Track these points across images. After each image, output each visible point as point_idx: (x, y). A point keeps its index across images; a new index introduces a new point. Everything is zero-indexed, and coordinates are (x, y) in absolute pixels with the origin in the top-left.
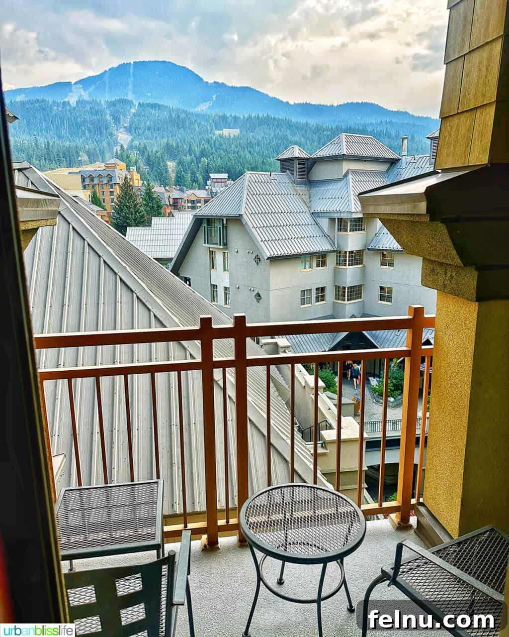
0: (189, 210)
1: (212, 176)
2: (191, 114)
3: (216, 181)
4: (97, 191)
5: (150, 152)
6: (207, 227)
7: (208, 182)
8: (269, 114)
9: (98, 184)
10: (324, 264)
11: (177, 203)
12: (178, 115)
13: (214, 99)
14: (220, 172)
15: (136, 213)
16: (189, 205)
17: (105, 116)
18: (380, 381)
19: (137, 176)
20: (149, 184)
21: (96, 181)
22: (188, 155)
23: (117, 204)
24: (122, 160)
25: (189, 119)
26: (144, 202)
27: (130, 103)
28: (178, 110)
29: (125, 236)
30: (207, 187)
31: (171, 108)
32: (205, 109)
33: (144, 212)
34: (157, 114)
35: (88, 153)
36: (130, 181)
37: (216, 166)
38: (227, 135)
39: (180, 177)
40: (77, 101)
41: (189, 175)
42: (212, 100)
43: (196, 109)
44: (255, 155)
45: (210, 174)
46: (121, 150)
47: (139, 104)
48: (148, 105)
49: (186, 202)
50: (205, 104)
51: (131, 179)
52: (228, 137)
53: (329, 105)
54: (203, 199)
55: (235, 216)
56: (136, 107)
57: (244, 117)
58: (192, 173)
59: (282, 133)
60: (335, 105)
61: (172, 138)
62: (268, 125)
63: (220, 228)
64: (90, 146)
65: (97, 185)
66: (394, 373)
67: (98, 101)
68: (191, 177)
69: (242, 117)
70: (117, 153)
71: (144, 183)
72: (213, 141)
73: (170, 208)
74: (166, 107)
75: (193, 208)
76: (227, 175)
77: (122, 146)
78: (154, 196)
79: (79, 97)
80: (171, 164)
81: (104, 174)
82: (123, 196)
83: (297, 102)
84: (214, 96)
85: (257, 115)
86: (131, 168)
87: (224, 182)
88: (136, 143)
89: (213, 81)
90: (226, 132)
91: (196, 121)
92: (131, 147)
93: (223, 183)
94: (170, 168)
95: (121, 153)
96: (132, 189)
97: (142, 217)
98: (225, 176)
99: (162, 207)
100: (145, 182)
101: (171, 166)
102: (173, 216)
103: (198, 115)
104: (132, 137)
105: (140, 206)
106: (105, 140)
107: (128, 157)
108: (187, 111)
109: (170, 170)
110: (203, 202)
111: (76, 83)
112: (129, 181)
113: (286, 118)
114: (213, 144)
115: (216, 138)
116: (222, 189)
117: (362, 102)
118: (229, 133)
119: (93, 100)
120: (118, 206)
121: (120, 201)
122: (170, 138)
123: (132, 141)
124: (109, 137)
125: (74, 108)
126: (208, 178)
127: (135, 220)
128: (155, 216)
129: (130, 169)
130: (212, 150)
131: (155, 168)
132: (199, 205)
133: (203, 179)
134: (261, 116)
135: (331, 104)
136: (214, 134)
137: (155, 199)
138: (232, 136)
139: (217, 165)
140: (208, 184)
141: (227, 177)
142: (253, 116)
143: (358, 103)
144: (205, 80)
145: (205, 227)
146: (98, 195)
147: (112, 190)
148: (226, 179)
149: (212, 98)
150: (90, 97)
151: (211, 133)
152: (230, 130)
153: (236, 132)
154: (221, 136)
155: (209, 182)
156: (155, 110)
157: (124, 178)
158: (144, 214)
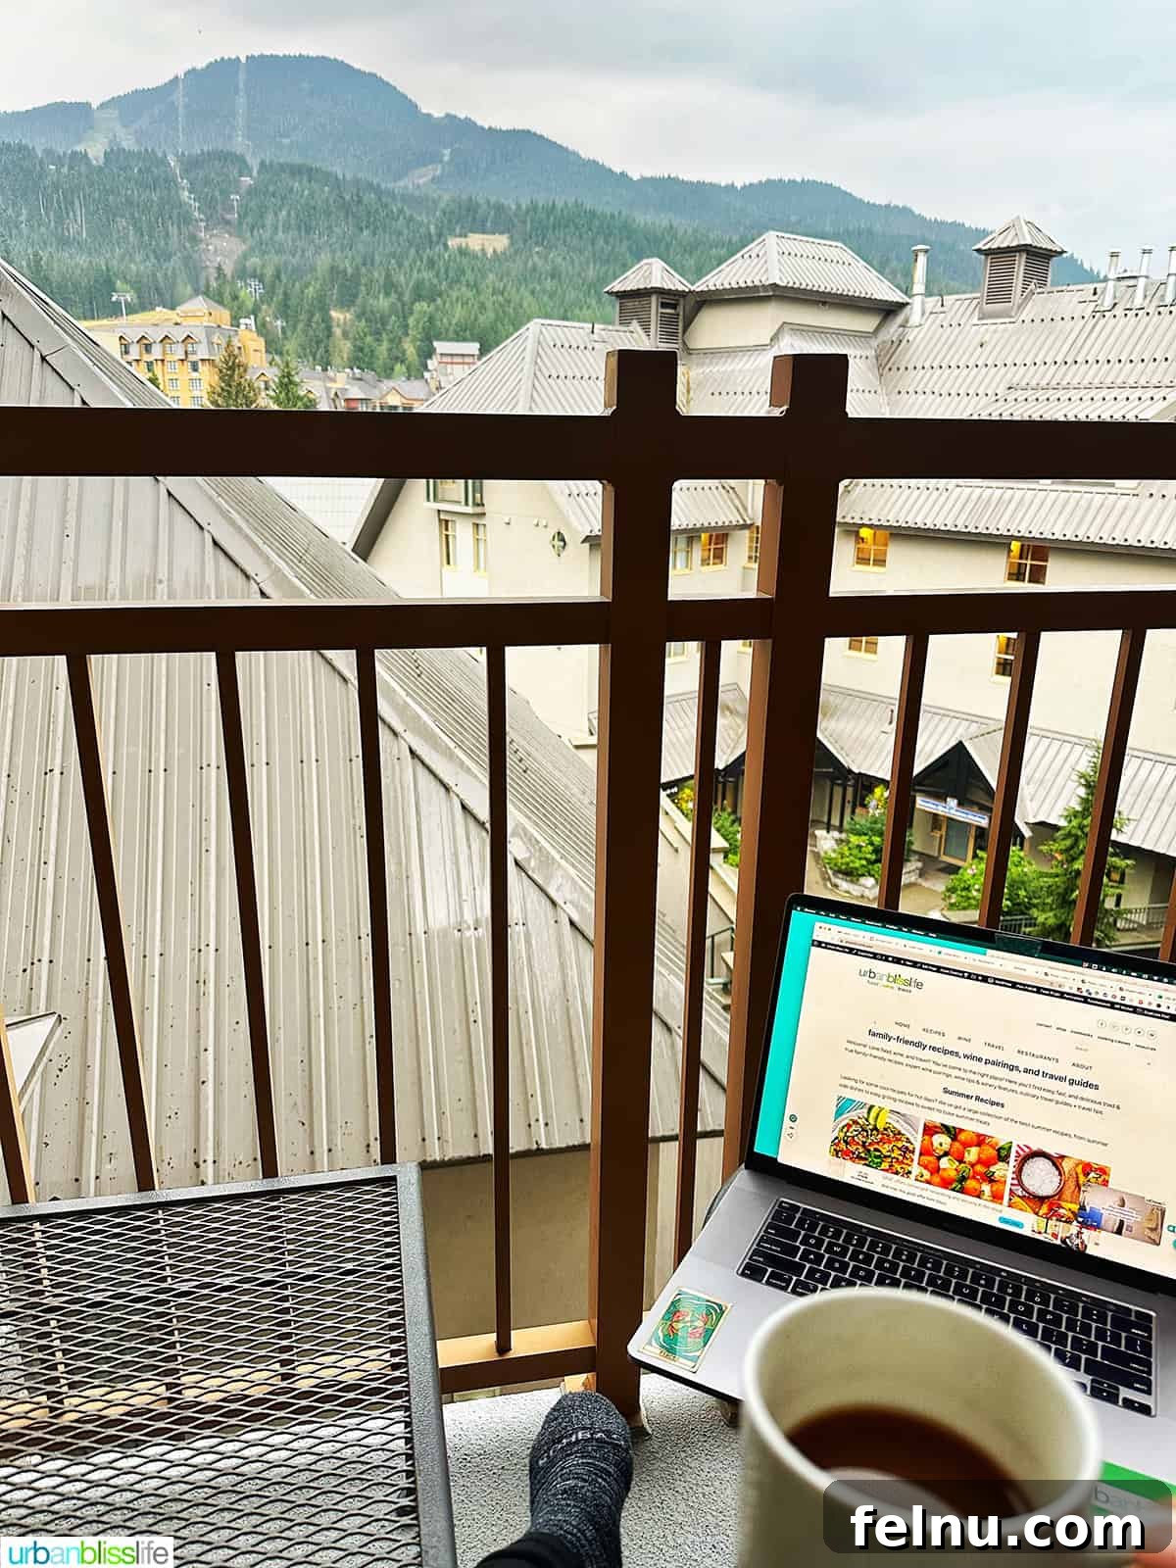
1: (440, 346)
2: (392, 194)
3: (449, 360)
4: (160, 377)
5: (290, 286)
7: (429, 362)
8: (579, 201)
9: (163, 361)
10: (719, 556)
12: (358, 196)
13: (446, 158)
14: (459, 339)
17: (177, 192)
18: (842, 841)
19: (256, 343)
20: (287, 364)
21: (157, 352)
22: (381, 296)
24: (220, 301)
25: (386, 205)
27: (240, 161)
28: (357, 181)
30: (427, 375)
31: (341, 177)
32: (425, 184)
34: (306, 192)
35: (137, 286)
36: (241, 355)
37: (450, 324)
38: (479, 248)
39: (361, 350)
40: (105, 153)
41: (385, 345)
42: (441, 161)
43: (401, 183)
44: (546, 298)
45: (435, 344)
46: (217, 279)
47: (262, 164)
48: (282, 167)
50: (423, 170)
51: (244, 350)
52: (480, 254)
53: (723, 184)
54: (418, 404)
56: (255, 173)
57: (519, 207)
58: (391, 341)
59: (610, 248)
60: (739, 185)
61: (342, 252)
62: (577, 228)
64: (139, 266)
65: (159, 363)
66: (875, 822)
67: (160, 155)
68: (390, 350)
69: (514, 207)
70: (208, 286)
71: (273, 359)
72: (441, 263)
74: (328, 174)
76: (477, 345)
77: (219, 269)
78: (301, 392)
79: (110, 142)
80: (341, 317)
81: (178, 334)
82: (222, 389)
83: (648, 174)
84: (447, 152)
85: (551, 204)
86: (242, 322)
87: (469, 364)
88: (254, 261)
89: (442, 115)
90: (475, 242)
91: (401, 211)
92: (242, 273)
93: (466, 367)
94: (338, 326)
95: (219, 284)
96: (245, 371)
98: (473, 347)
100: (277, 358)
101: (342, 321)
103: (407, 198)
104: (244, 247)
106: (179, 254)
107: (235, 298)
108: (379, 185)
109: (338, 332)
111: (102, 106)
112: (237, 351)
113: (620, 213)
114: (443, 270)
115: (450, 256)
117: (803, 181)
118: (483, 245)
119: (146, 150)
122: (338, 254)
123: (245, 257)
124: (188, 245)
125: (100, 169)
126: (431, 353)
129: (239, 325)
130: (441, 284)
131: (301, 325)
133: (419, 356)
134: (560, 205)
135: (730, 182)
136: (446, 246)
137: (300, 398)
138: (490, 252)
139: (454, 322)
140: (430, 367)
141: (477, 352)
142: (540, 205)
143: (794, 181)
144: (424, 111)
147: (195, 375)
148: (473, 355)
149: (443, 155)
150: (138, 141)
151: (438, 243)
152: (485, 236)
153: (499, 242)
154: (463, 252)
155: (432, 363)
156: (300, 182)
157: (224, 346)
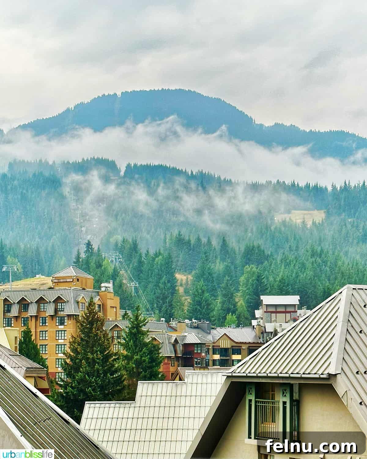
0: (215, 367)
1: (267, 300)
3: (274, 310)
4: (33, 331)
5: (144, 255)
6: (256, 402)
7: (257, 311)
9: (36, 317)
11: (192, 353)
14: (283, 292)
15: (105, 373)
16: (217, 357)
19: (113, 301)
20: (137, 317)
21: (32, 311)
23: (69, 356)
24: (87, 269)
26: (125, 353)
29: (79, 423)
30: (254, 322)
33: (124, 372)
35: (24, 259)
36: (100, 311)
38: (299, 221)
39: (200, 303)
41: (219, 300)
45: (262, 297)
46: (87, 252)
47: (128, 167)
48: (144, 168)
49: (211, 352)
51: (102, 307)
52: (301, 226)
54: (244, 347)
55: (320, 379)
56: (122, 174)
57: (334, 188)
58: (224, 295)
63: (284, 403)
65: (34, 319)
68: (223, 303)
70: (78, 257)
71: (126, 314)
72: (268, 234)
73: (176, 363)
74: (180, 172)
75: (225, 363)
76: (298, 297)
77: (89, 244)
78: (147, 340)
80: (184, 278)
81: (51, 296)
85: (361, 183)
86: (103, 285)
87: (290, 312)
88: (118, 237)
89: (271, 124)
90: (296, 216)
92: (107, 246)
93: (288, 315)
94: (181, 285)
95: (88, 257)
96: (102, 324)
97: (119, 380)
98: (294, 300)
99: (161, 362)
100: (129, 313)
101: (184, 281)
102: (180, 379)
105: (115, 360)
106: (58, 235)
107: (99, 266)
109: (181, 290)
110: (245, 352)
112: (97, 308)
115: (276, 228)
116: (284, 325)
118: (304, 219)
120: (72, 360)
121: (74, 350)
123: (110, 234)
126: (258, 304)
127: (102, 388)
128: (145, 378)
129: (100, 288)
131: (150, 286)
132: (235, 357)
133: (248, 307)
137: (146, 345)
138: (309, 224)
139: (278, 279)
140: (257, 316)
141: (298, 303)
144: (258, 122)
145: (250, 401)
146: (33, 338)
147: (61, 328)
148: (295, 305)
152: (306, 212)
153: (317, 216)
154: (286, 225)
155: (258, 313)
156: (157, 178)
157: (87, 304)
158: (122, 376)
